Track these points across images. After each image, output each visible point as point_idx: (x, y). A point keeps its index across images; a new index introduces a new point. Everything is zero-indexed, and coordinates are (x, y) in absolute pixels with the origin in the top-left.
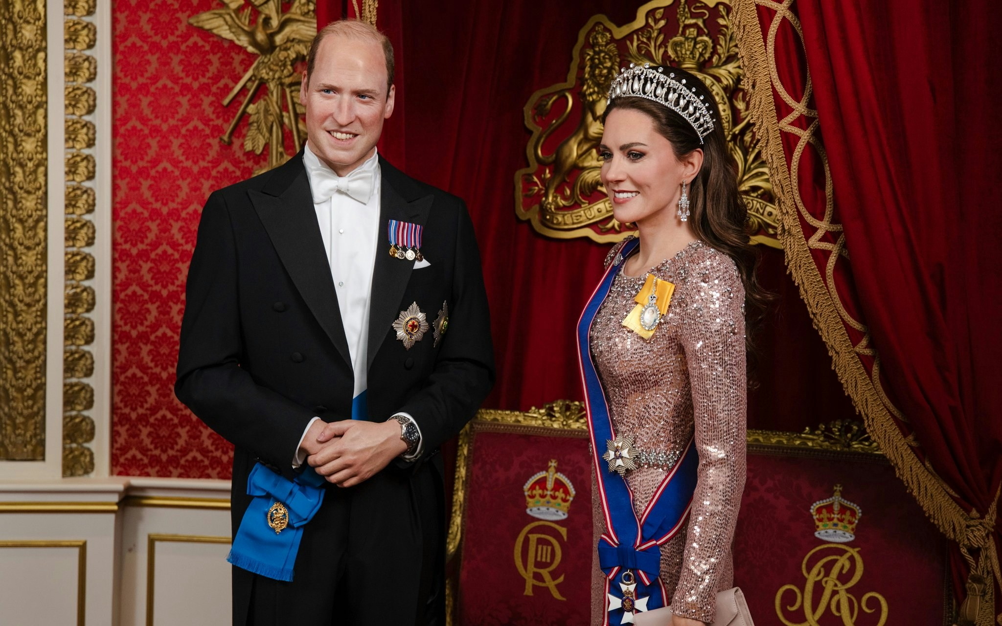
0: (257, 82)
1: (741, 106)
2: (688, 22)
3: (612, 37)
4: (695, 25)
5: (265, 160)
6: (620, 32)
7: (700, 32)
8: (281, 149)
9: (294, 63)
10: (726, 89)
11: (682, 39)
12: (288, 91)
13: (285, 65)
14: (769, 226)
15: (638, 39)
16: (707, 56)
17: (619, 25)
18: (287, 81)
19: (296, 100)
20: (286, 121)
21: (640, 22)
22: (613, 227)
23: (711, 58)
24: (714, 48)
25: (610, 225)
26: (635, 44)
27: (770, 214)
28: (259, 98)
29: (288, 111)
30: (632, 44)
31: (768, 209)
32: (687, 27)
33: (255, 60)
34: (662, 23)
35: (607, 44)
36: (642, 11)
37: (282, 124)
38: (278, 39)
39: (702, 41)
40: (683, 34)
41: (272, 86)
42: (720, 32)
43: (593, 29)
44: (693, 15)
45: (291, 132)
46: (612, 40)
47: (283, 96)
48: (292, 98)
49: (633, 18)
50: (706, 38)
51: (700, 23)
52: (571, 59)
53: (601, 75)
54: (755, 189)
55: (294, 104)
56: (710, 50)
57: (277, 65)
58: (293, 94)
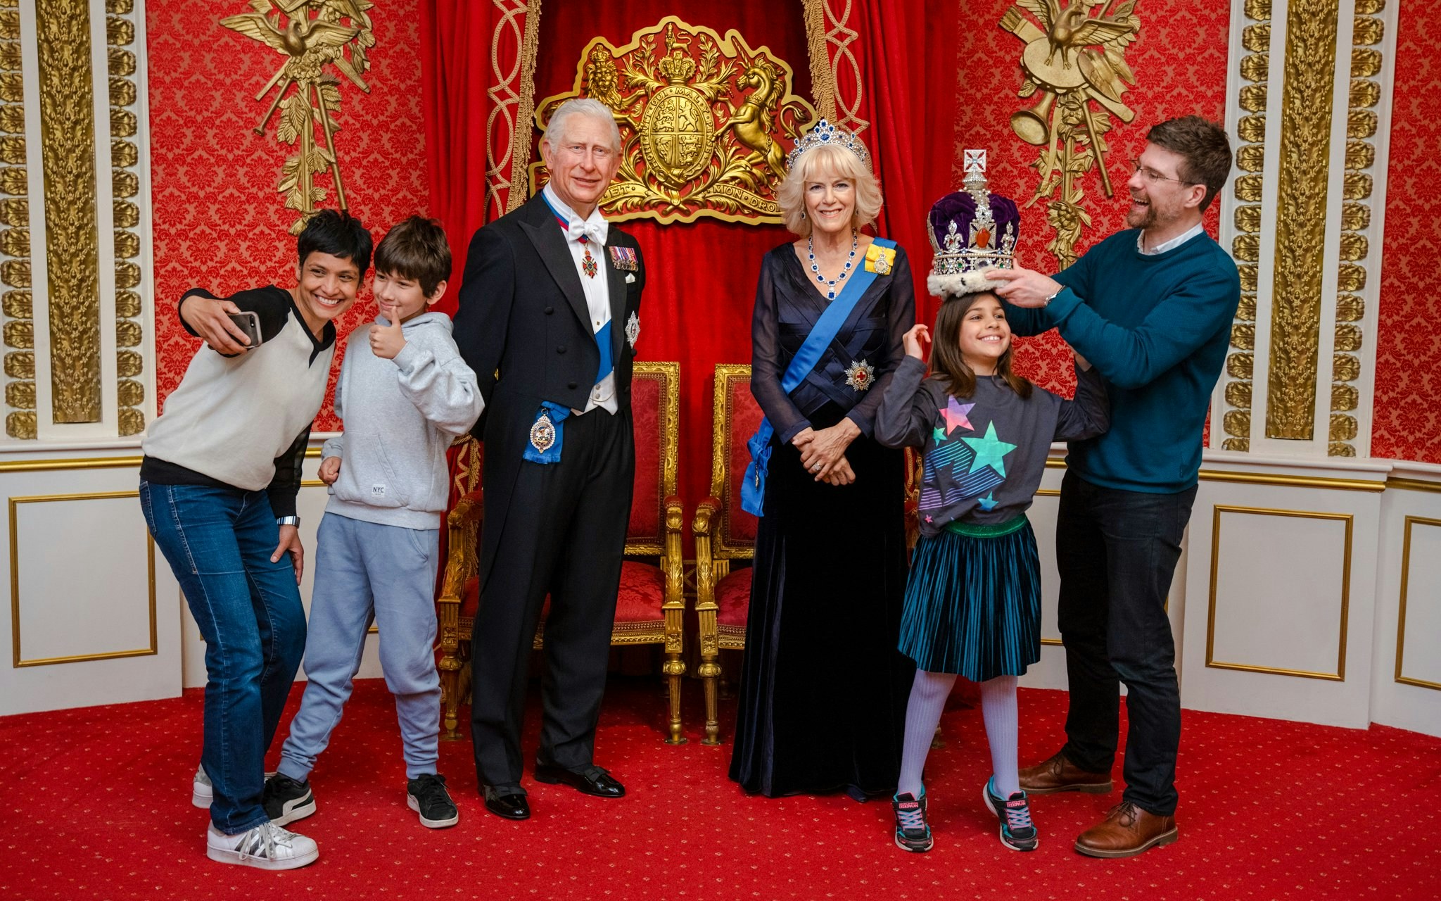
0: (289, 80)
1: (720, 114)
2: (675, 45)
3: (611, 55)
4: (681, 48)
5: (297, 150)
6: (618, 52)
7: (685, 54)
8: (312, 141)
9: (322, 63)
10: (708, 99)
11: (670, 59)
12: (318, 89)
13: (315, 66)
14: (744, 207)
15: (634, 58)
16: (691, 74)
17: (617, 46)
18: (318, 80)
19: (325, 97)
20: (317, 116)
21: (635, 44)
22: (617, 210)
23: (694, 75)
24: (697, 67)
25: (614, 208)
26: (631, 62)
27: (746, 199)
28: (290, 94)
29: (319, 107)
30: (628, 62)
31: (745, 195)
32: (674, 49)
33: (285, 61)
34: (654, 46)
35: (607, 61)
36: (637, 36)
37: (313, 118)
38: (310, 43)
39: (686, 62)
40: (671, 55)
41: (303, 84)
42: (701, 55)
43: (594, 49)
44: (679, 41)
45: (323, 126)
46: (611, 57)
47: (314, 92)
48: (322, 95)
49: (629, 41)
50: (691, 60)
51: (684, 46)
52: (576, 72)
53: (604, 86)
54: (733, 178)
55: (324, 100)
56: (693, 70)
57: (308, 66)
58: (324, 92)
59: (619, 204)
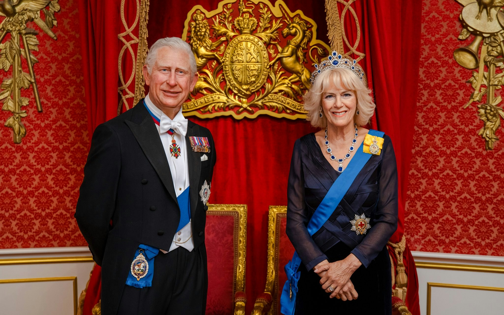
0: (5, 32)
1: (272, 51)
2: (245, 10)
3: (205, 16)
4: (248, 12)
5: (10, 74)
6: (209, 14)
7: (251, 15)
8: (20, 69)
9: (26, 22)
10: (265, 43)
11: (241, 18)
12: (24, 37)
13: (22, 23)
14: (287, 108)
15: (219, 18)
16: (254, 28)
17: (209, 10)
18: (24, 32)
19: (28, 42)
20: (23, 53)
22: (209, 111)
23: (256, 28)
24: (258, 23)
25: (207, 109)
26: (218, 20)
27: (288, 104)
28: (6, 40)
29: (24, 48)
30: (216, 20)
31: (288, 101)
32: (244, 13)
33: (3, 20)
34: (231, 11)
35: (203, 20)
36: (221, 5)
37: (20, 55)
38: (18, 9)
39: (251, 20)
40: (242, 16)
41: (14, 34)
42: (260, 16)
43: (195, 13)
44: (247, 7)
45: (26, 59)
46: (205, 18)
47: (21, 39)
48: (26, 41)
49: (216, 8)
50: (254, 19)
51: (250, 10)
52: (183, 27)
54: (280, 91)
55: (27, 44)
56: (256, 25)
57: (17, 23)
58: (27, 39)
59: (210, 107)
